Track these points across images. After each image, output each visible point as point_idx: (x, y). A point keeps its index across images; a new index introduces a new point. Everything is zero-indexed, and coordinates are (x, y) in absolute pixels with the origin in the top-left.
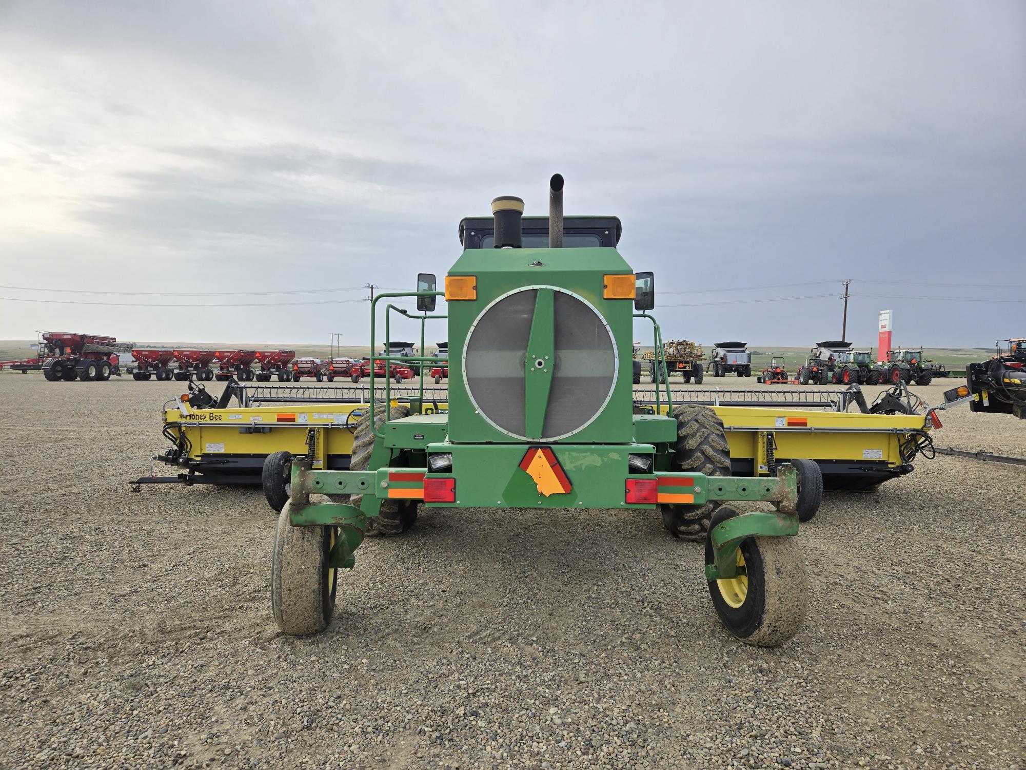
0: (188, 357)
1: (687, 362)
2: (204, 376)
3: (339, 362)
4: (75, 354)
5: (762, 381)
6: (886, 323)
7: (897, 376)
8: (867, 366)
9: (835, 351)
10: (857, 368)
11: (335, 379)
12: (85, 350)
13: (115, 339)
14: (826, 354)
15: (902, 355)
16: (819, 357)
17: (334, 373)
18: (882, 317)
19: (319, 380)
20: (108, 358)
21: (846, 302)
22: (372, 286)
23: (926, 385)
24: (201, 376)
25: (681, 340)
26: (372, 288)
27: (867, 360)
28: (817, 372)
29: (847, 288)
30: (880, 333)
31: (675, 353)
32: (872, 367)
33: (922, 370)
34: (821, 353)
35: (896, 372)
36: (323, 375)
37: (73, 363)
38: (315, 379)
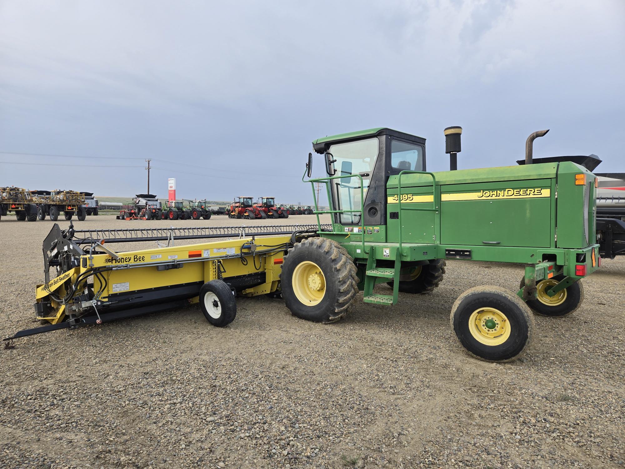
1: (73, 206)
5: (121, 218)
6: (173, 185)
7: (195, 215)
8: (181, 209)
9: (149, 200)
10: (177, 211)
14: (143, 202)
15: (197, 203)
16: (138, 203)
18: (170, 182)
21: (149, 171)
23: (208, 219)
25: (68, 190)
27: (180, 206)
28: (155, 212)
29: (149, 163)
30: (169, 190)
31: (65, 199)
32: (184, 210)
33: (207, 212)
34: (139, 201)
35: (195, 213)
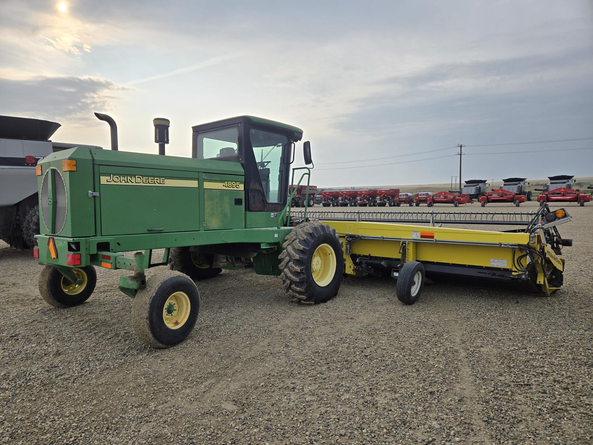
0: (346, 194)
2: (353, 204)
3: (422, 194)
4: (298, 195)
11: (421, 205)
12: (302, 192)
13: (316, 187)
17: (419, 201)
19: (411, 206)
20: (313, 197)
22: (461, 145)
24: (352, 204)
26: (461, 147)
36: (413, 202)
37: (298, 199)
38: (408, 205)
